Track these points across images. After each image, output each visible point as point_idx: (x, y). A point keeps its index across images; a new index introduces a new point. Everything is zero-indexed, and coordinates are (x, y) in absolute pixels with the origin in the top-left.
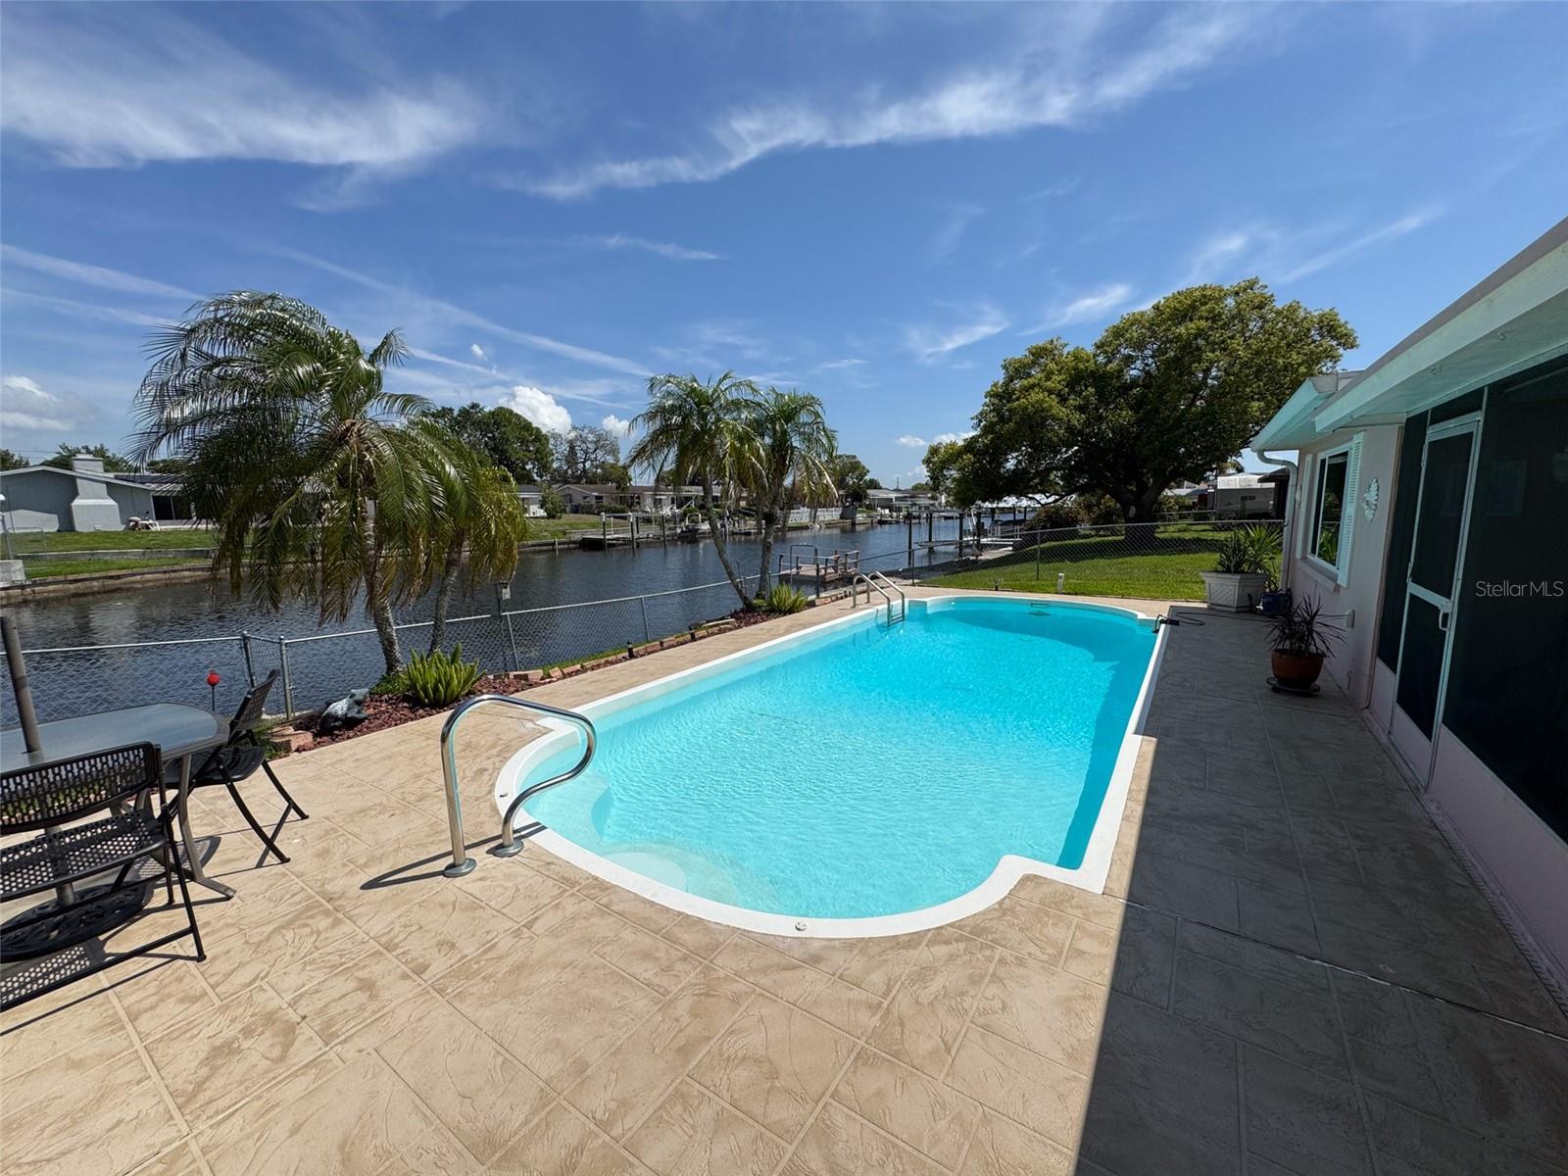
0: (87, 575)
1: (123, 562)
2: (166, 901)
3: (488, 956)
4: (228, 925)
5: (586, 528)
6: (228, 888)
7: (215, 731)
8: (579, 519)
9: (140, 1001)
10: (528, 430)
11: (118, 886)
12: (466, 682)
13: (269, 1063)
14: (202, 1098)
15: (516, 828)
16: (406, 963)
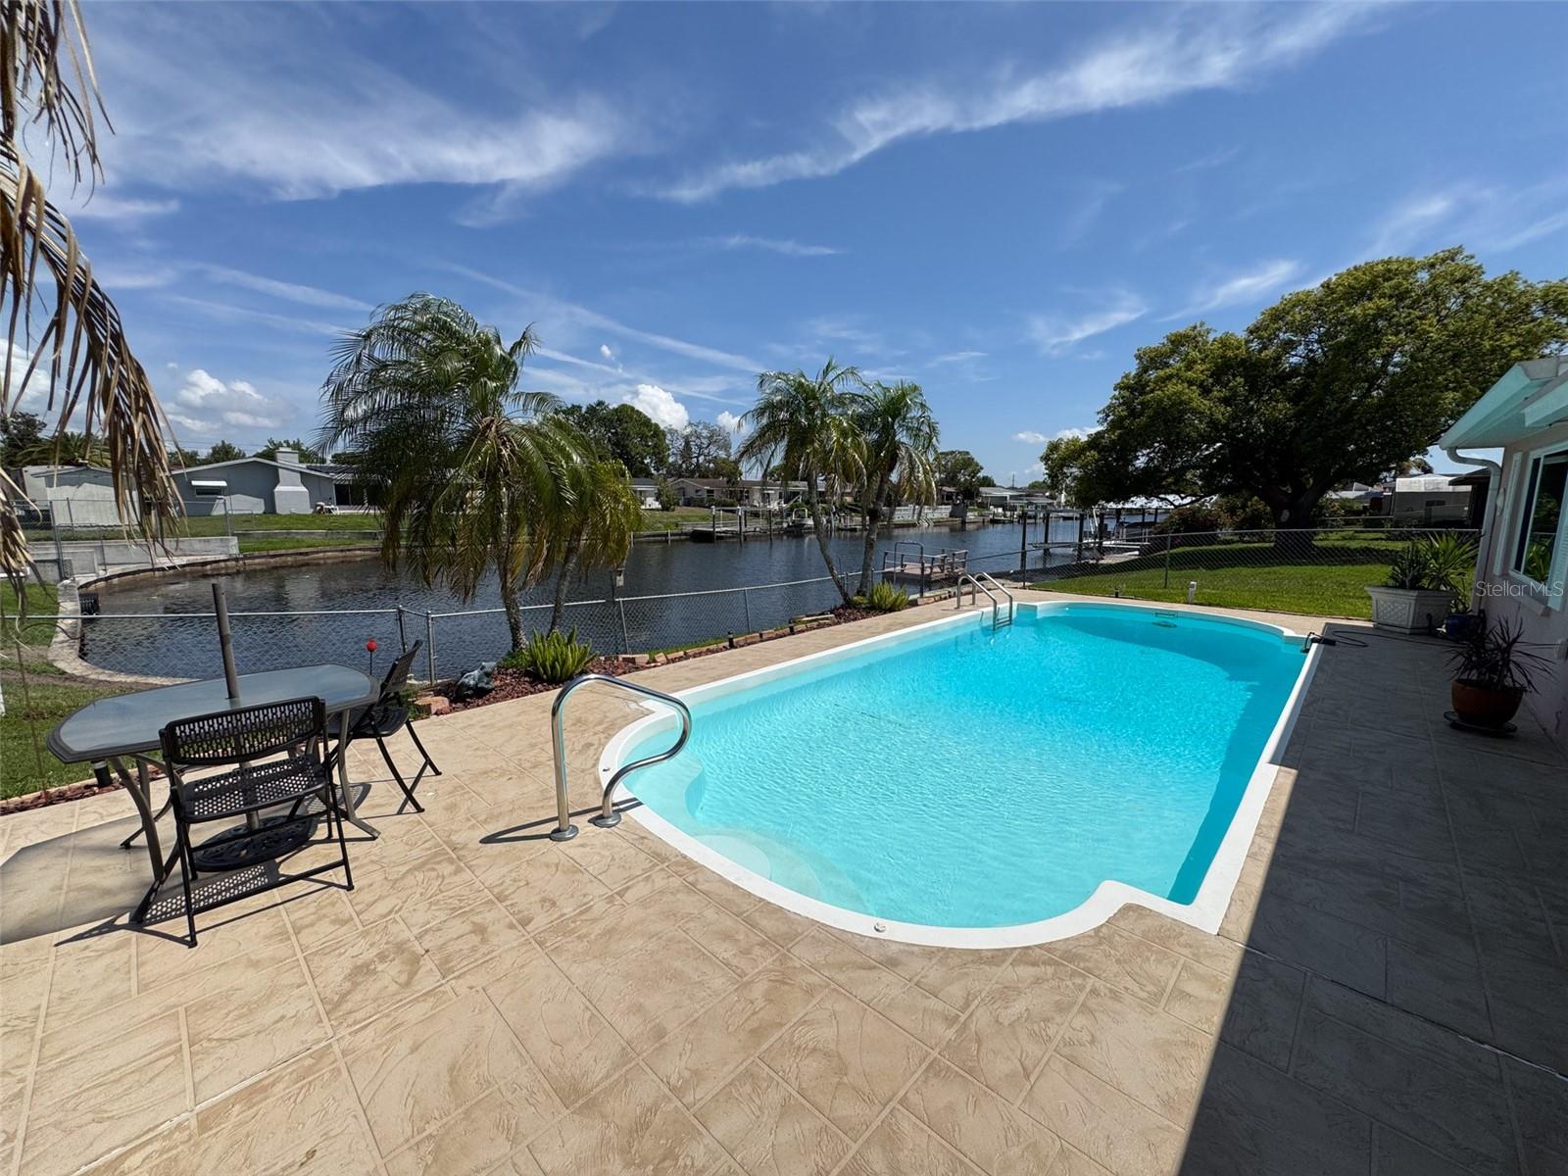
0: (283, 552)
1: (311, 542)
2: (326, 835)
3: (584, 917)
4: (372, 862)
5: (696, 520)
6: (374, 830)
7: (369, 691)
8: (692, 511)
9: (302, 918)
10: (647, 426)
11: (291, 818)
12: (580, 661)
13: (397, 986)
14: (346, 1007)
15: (616, 801)
16: (513, 914)
